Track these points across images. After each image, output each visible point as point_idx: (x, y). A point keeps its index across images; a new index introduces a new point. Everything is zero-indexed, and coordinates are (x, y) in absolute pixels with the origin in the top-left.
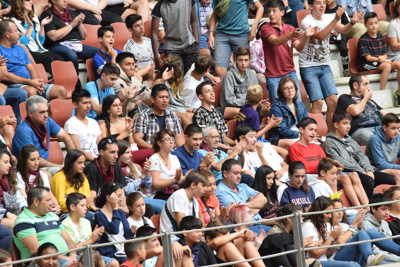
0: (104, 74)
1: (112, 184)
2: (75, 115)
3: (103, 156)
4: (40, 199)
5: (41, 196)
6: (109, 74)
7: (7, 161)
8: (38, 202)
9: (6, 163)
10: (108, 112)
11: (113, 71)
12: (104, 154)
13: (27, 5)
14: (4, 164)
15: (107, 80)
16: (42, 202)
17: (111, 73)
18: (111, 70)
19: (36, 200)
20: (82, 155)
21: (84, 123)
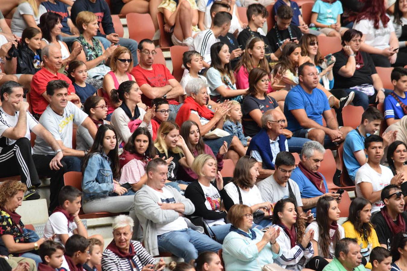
0: (367, 120)
1: (402, 235)
2: (368, 163)
3: (388, 205)
4: (346, 252)
5: (346, 249)
6: (373, 121)
7: (292, 209)
8: (345, 256)
9: (291, 211)
10: (392, 158)
11: (377, 117)
12: (390, 203)
13: (311, 49)
14: (290, 213)
15: (371, 126)
16: (348, 256)
17: (375, 119)
18: (375, 116)
19: (342, 254)
20: (368, 203)
21: (378, 171)
